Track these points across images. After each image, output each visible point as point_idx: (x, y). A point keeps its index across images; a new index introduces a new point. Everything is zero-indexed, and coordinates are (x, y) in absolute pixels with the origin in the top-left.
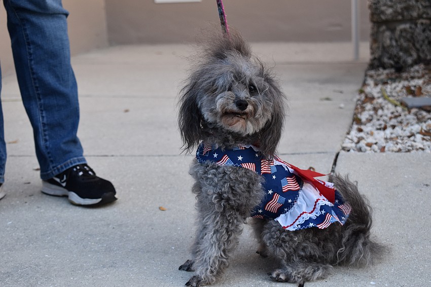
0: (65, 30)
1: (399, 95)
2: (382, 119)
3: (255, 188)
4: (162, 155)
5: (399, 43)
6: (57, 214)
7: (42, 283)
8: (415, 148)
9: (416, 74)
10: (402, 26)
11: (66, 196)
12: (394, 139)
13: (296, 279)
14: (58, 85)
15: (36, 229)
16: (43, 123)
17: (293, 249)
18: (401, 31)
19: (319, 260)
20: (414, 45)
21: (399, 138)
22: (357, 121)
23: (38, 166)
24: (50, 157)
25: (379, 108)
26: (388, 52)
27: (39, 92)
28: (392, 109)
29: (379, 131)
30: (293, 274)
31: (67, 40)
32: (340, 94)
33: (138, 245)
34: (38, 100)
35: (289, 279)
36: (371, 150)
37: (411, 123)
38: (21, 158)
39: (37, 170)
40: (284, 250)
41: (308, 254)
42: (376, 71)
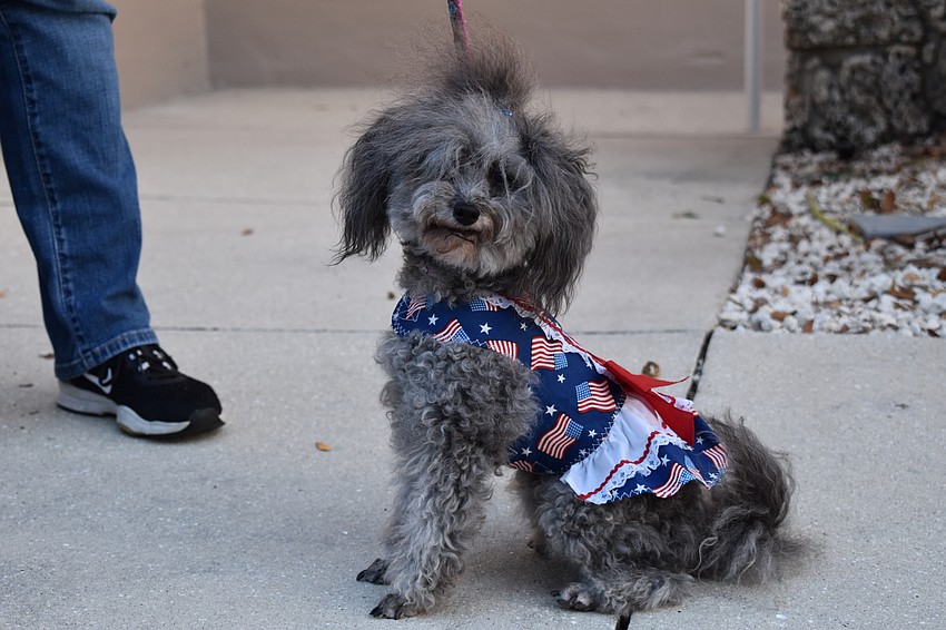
0: (108, 50)
1: (845, 211)
2: (807, 260)
3: (518, 397)
4: (324, 331)
5: (847, 97)
6: (90, 454)
7: (55, 605)
8: (878, 325)
9: (884, 165)
10: (856, 60)
11: (111, 416)
12: (833, 305)
13: (614, 604)
14: (94, 170)
15: (43, 486)
16: (61, 254)
17: (605, 540)
18: (853, 70)
19: (664, 563)
20: (880, 101)
21: (844, 302)
22: (753, 263)
23: (50, 350)
24: (77, 329)
25: (801, 237)
26: (822, 116)
27: (53, 185)
28: (830, 239)
29: (800, 287)
30: (608, 594)
31: (113, 70)
32: (716, 204)
33: (268, 525)
34: (49, 203)
35: (598, 605)
36: (781, 327)
37: (870, 271)
38: (14, 330)
39: (48, 357)
40: (586, 544)
41: (639, 550)
42: (796, 156)
